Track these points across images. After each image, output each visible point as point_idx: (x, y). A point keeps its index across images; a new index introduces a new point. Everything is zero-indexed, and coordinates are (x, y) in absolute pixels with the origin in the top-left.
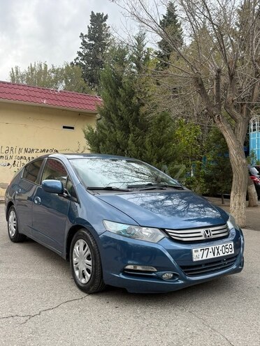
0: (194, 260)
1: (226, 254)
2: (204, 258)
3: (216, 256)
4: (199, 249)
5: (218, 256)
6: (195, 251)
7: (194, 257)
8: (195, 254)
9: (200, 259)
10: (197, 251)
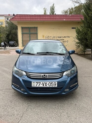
0: (32, 86)
1: (51, 86)
2: (38, 86)
3: (44, 86)
4: (35, 82)
5: (46, 86)
6: (33, 83)
7: (32, 85)
8: (33, 84)
9: (35, 86)
10: (34, 83)
